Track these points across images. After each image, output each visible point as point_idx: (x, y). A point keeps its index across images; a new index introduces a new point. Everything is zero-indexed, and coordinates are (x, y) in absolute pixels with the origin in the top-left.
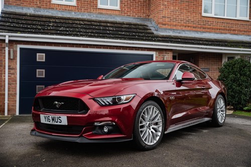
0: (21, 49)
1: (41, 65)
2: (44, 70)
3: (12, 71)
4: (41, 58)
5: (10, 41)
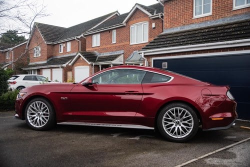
4: (165, 66)
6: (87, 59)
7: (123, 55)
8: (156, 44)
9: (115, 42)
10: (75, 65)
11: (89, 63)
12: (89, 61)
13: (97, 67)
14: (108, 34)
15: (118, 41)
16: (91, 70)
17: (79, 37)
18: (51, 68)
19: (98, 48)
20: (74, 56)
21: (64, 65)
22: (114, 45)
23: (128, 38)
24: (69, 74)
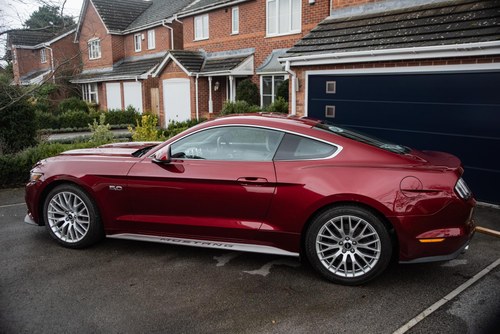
0: (310, 76)
1: (331, 100)
2: (334, 107)
3: (300, 108)
4: (331, 88)
5: (292, 68)
6: (184, 66)
7: (252, 58)
8: (314, 42)
9: (237, 32)
10: (163, 76)
11: (190, 74)
12: (188, 70)
13: (203, 79)
14: (223, 15)
15: (244, 28)
16: (192, 87)
17: (170, 21)
18: (121, 81)
19: (204, 43)
20: (162, 59)
21: (145, 76)
22: (236, 38)
23: (262, 24)
24: (154, 92)
